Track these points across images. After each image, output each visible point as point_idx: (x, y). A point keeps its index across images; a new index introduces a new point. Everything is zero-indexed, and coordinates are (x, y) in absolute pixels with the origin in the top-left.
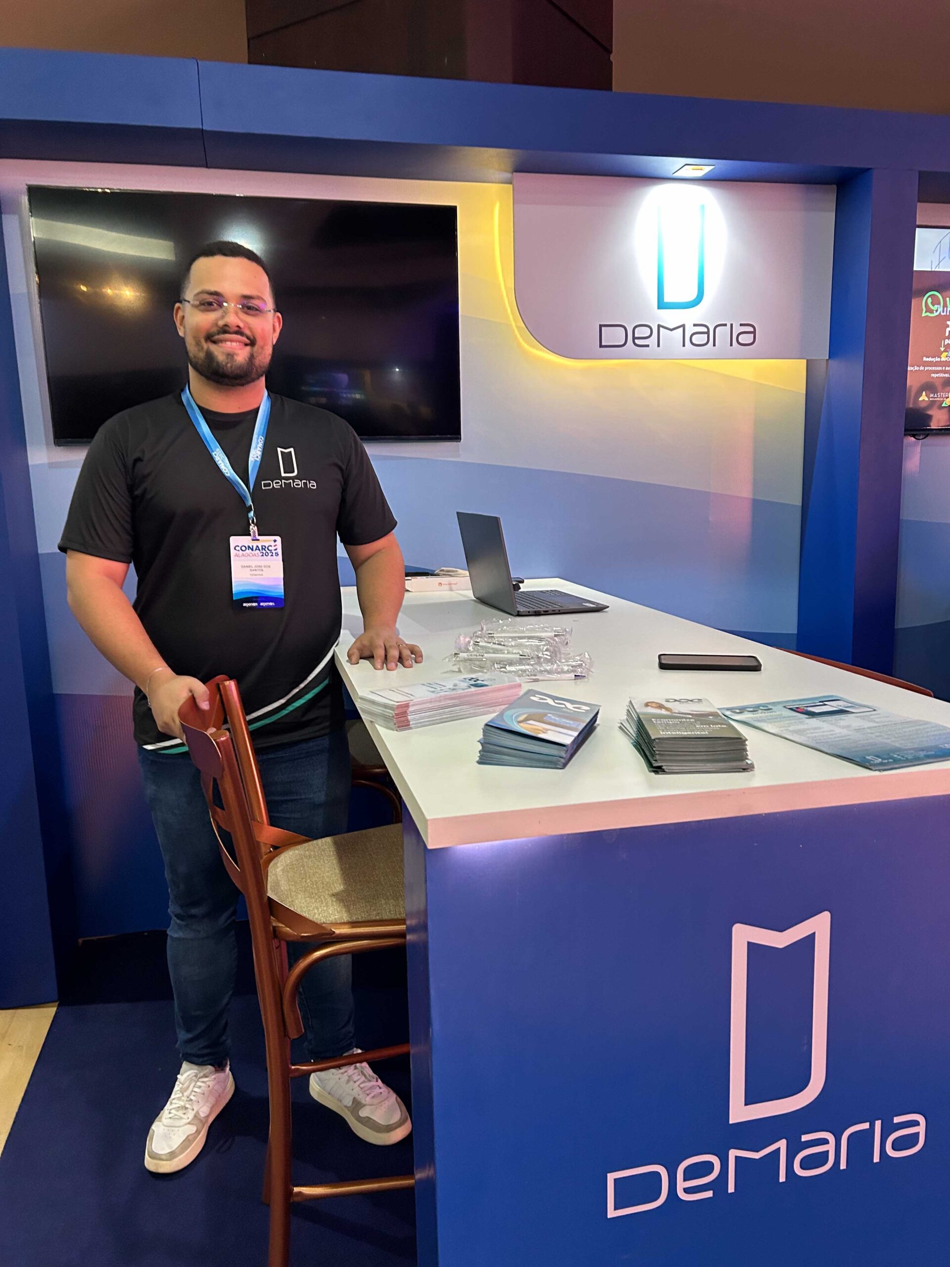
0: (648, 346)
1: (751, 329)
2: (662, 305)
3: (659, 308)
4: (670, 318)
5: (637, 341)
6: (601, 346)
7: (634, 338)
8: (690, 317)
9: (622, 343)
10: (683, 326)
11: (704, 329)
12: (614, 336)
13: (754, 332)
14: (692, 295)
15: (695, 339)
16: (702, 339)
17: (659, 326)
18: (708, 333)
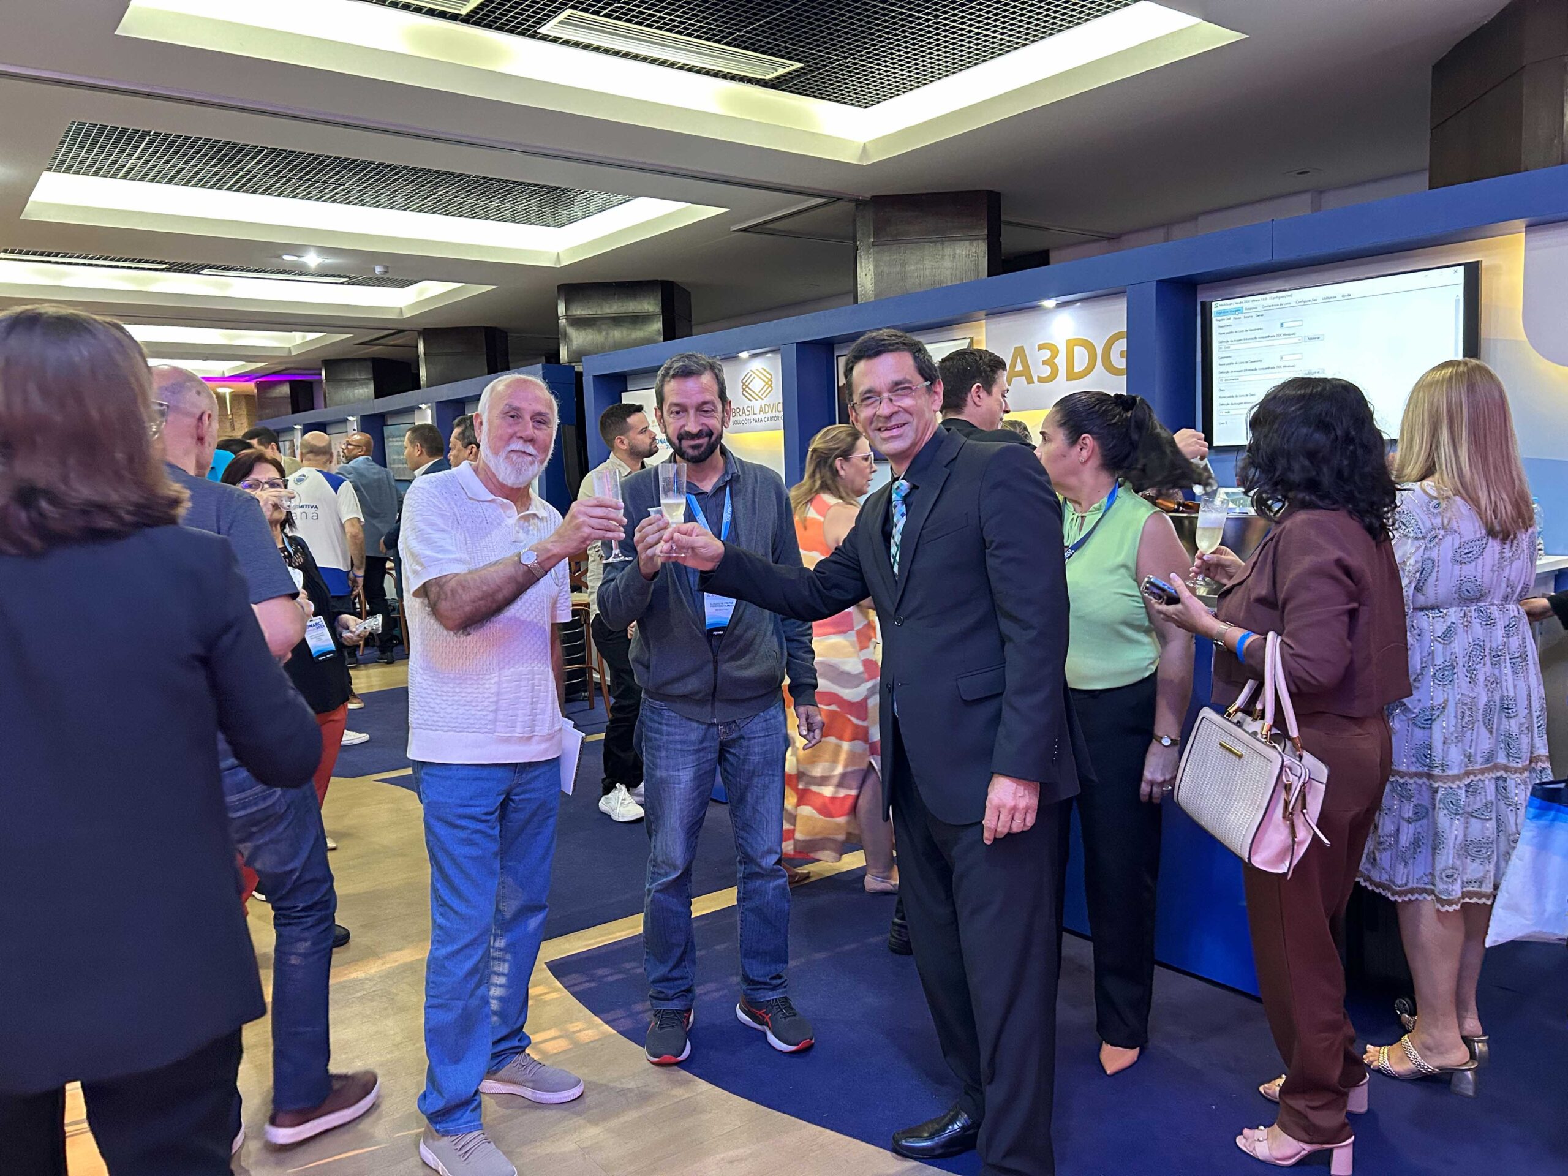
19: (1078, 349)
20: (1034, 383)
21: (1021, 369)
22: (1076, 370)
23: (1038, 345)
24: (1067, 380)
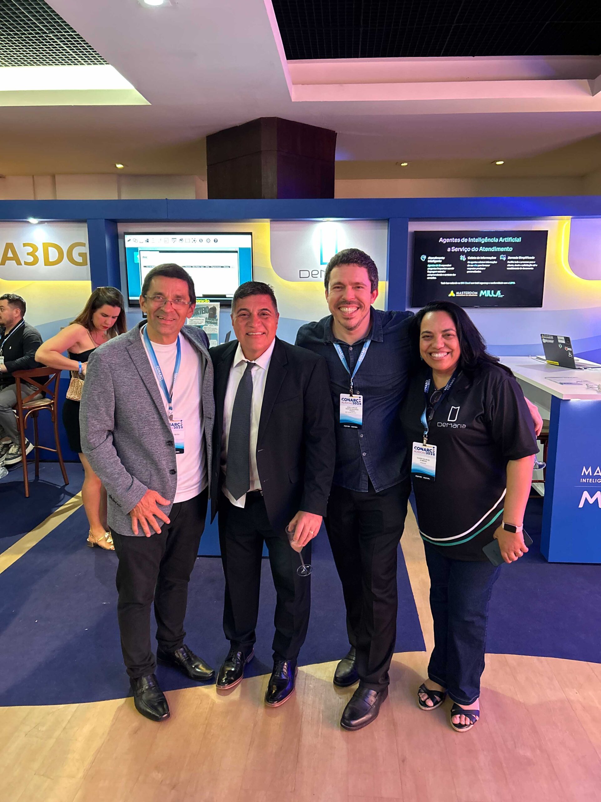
0: (317, 277)
3: (321, 264)
5: (313, 276)
6: (300, 277)
9: (308, 276)
12: (304, 274)
17: (321, 271)
19: (50, 249)
20: (22, 265)
21: (12, 256)
22: (50, 260)
23: (23, 244)
24: (45, 265)
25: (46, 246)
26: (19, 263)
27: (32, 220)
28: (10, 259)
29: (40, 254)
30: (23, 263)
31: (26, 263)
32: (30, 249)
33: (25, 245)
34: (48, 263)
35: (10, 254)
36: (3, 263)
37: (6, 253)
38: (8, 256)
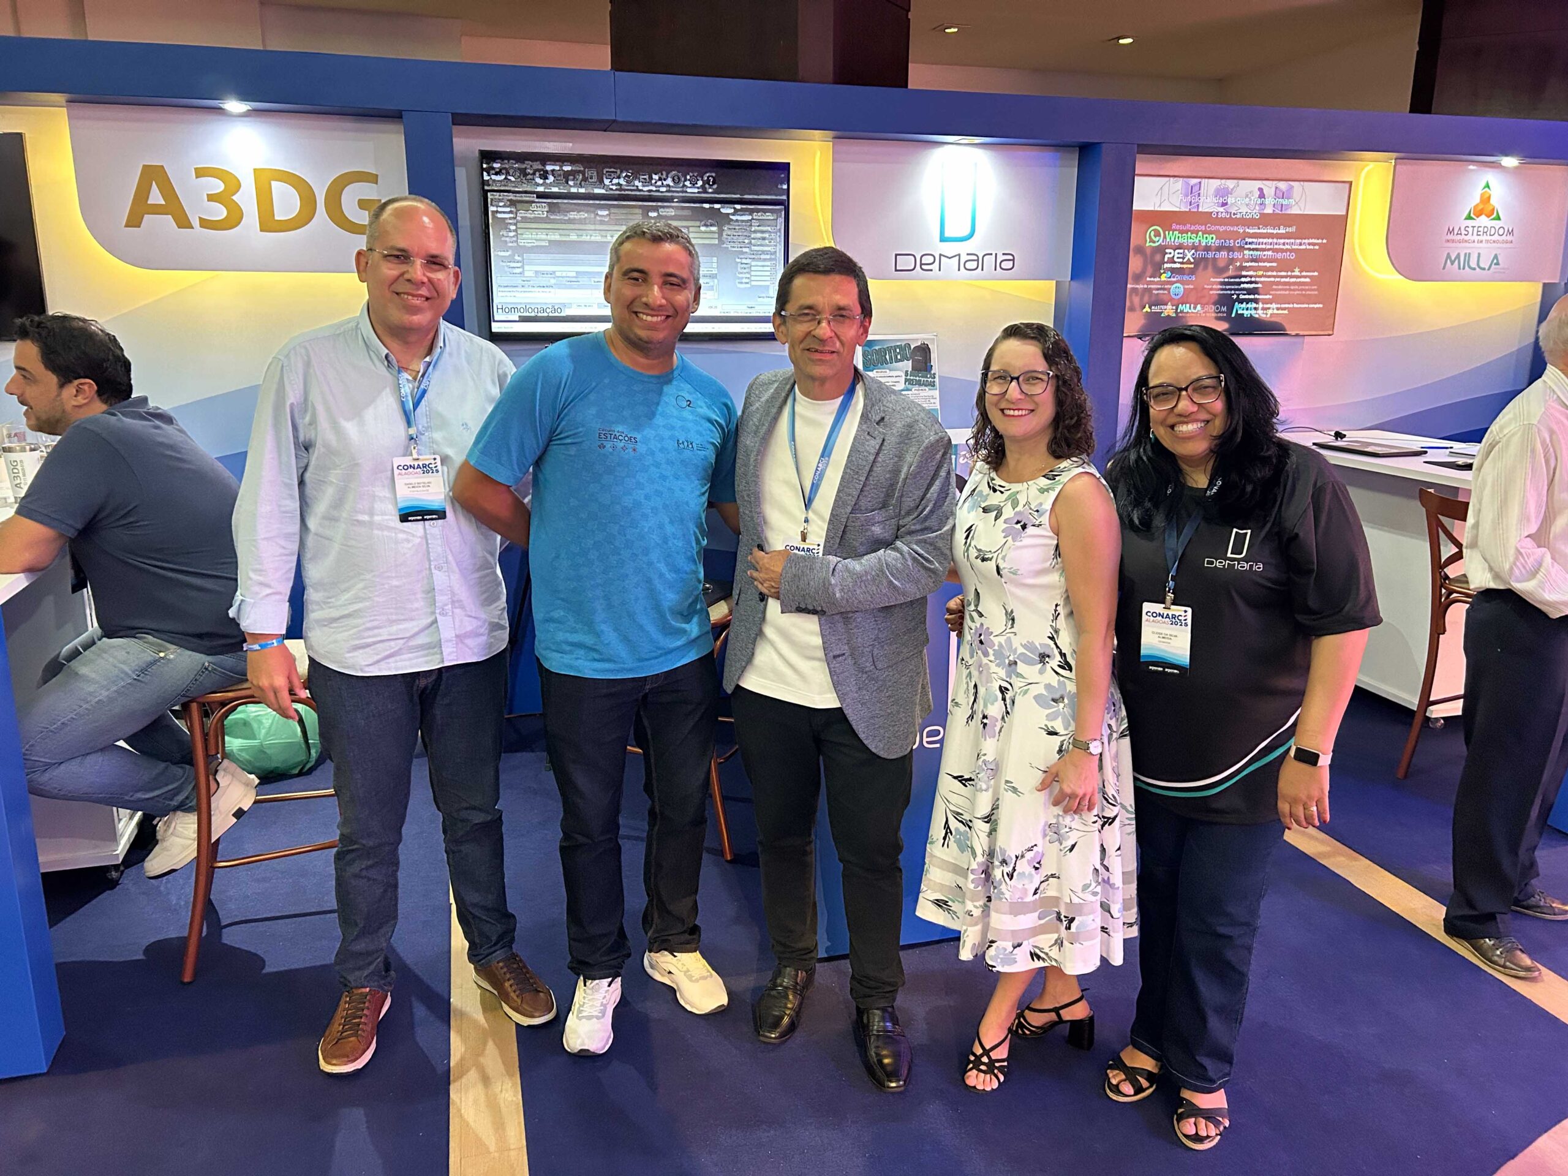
0: (931, 270)
1: (1011, 257)
2: (943, 239)
3: (941, 241)
4: (949, 249)
5: (923, 267)
6: (896, 270)
7: (921, 264)
8: (963, 248)
9: (912, 267)
10: (959, 255)
11: (975, 258)
12: (906, 263)
13: (1013, 260)
14: (966, 232)
15: (970, 265)
16: (973, 265)
17: (941, 255)
18: (978, 260)
19: (277, 187)
20: (193, 228)
21: (163, 202)
22: (277, 218)
23: (196, 169)
24: (261, 231)
25: (264, 179)
26: (183, 222)
27: (234, 106)
28: (157, 210)
29: (247, 199)
30: (196, 223)
31: (205, 224)
32: (218, 186)
33: (200, 173)
34: (268, 224)
35: (156, 197)
36: (134, 221)
37: (142, 193)
38: (149, 202)
